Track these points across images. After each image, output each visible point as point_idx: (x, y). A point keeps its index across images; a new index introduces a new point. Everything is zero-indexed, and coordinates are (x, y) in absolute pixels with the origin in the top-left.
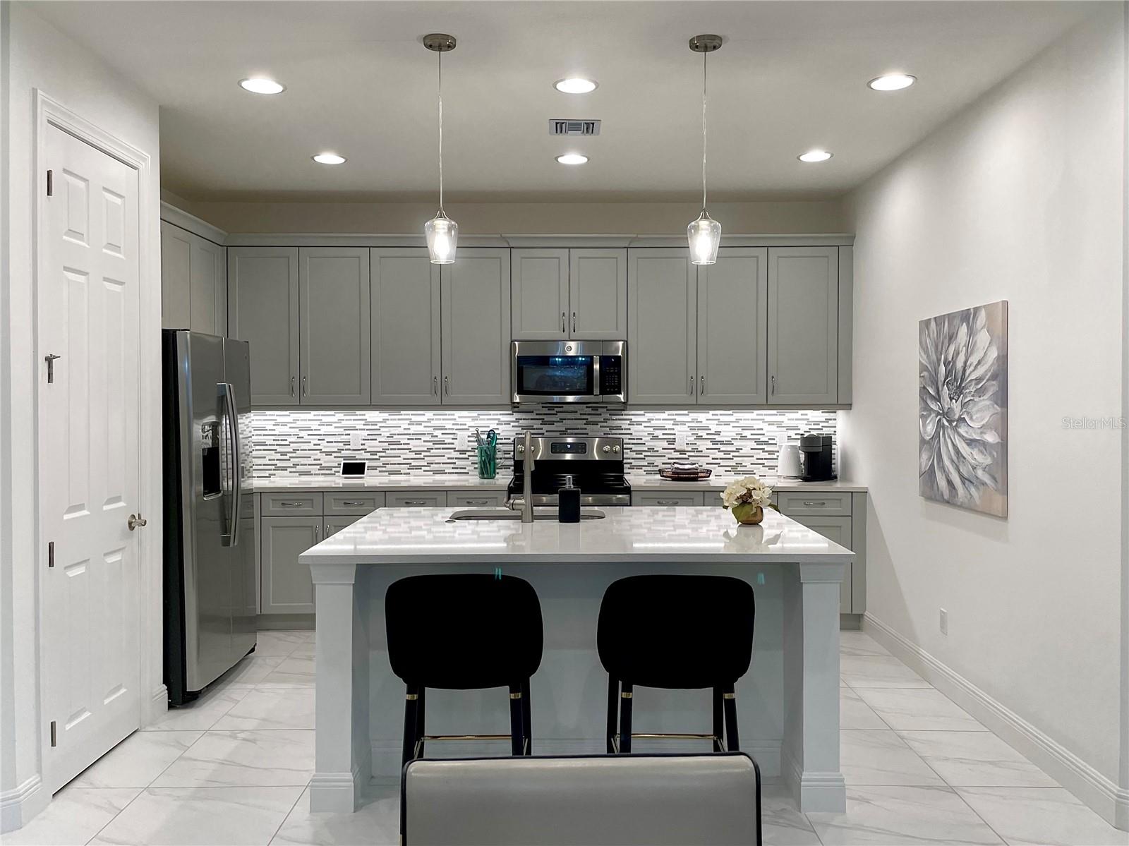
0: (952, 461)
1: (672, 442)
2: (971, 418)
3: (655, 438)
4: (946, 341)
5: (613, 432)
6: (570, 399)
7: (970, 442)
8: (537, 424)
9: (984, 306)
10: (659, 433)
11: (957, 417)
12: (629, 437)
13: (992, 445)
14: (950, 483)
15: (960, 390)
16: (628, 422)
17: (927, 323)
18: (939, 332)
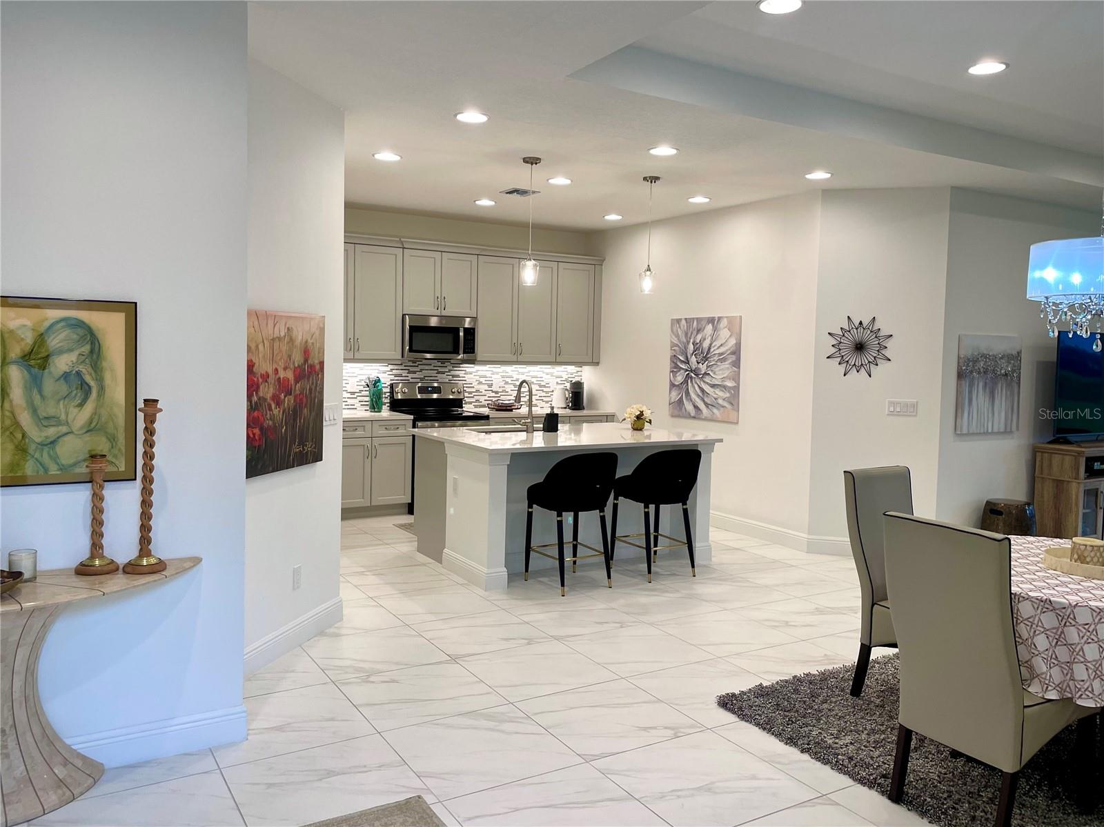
0: (698, 396)
1: (490, 386)
2: (714, 373)
3: (480, 383)
4: (695, 333)
5: (455, 379)
6: (428, 356)
7: (713, 386)
8: (405, 373)
9: (726, 317)
10: (482, 380)
11: (703, 372)
12: (464, 382)
13: (730, 387)
14: (696, 407)
15: (706, 359)
16: (464, 372)
17: (679, 321)
18: (688, 327)
